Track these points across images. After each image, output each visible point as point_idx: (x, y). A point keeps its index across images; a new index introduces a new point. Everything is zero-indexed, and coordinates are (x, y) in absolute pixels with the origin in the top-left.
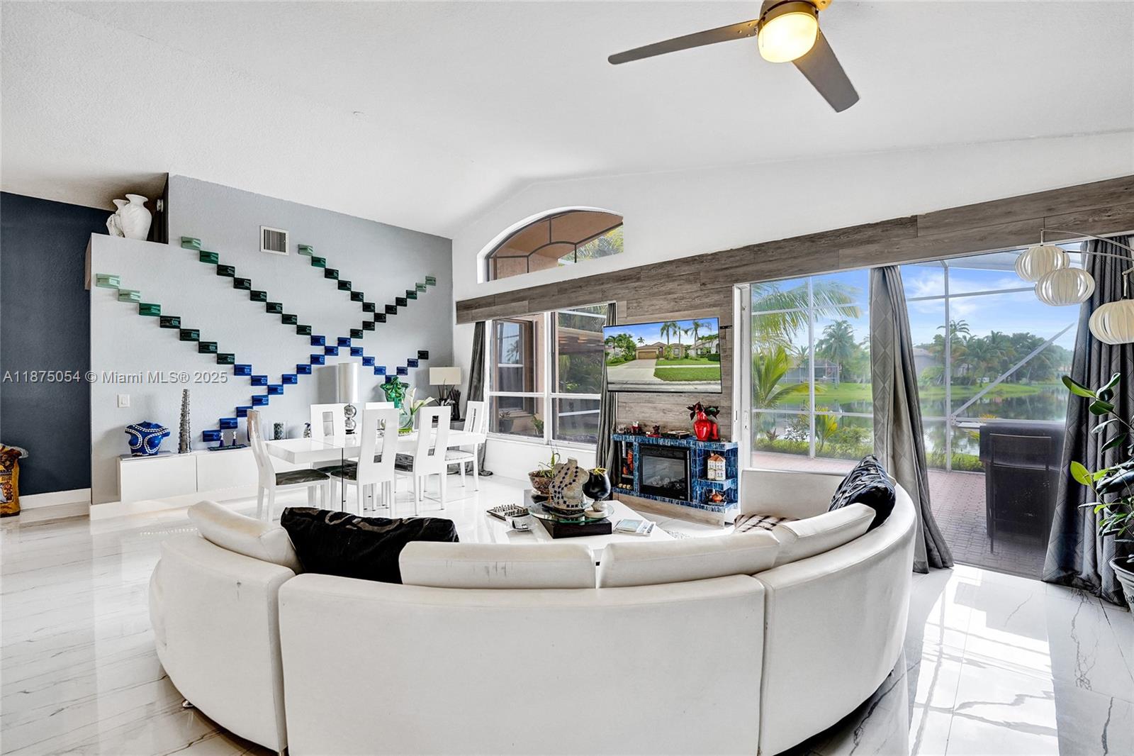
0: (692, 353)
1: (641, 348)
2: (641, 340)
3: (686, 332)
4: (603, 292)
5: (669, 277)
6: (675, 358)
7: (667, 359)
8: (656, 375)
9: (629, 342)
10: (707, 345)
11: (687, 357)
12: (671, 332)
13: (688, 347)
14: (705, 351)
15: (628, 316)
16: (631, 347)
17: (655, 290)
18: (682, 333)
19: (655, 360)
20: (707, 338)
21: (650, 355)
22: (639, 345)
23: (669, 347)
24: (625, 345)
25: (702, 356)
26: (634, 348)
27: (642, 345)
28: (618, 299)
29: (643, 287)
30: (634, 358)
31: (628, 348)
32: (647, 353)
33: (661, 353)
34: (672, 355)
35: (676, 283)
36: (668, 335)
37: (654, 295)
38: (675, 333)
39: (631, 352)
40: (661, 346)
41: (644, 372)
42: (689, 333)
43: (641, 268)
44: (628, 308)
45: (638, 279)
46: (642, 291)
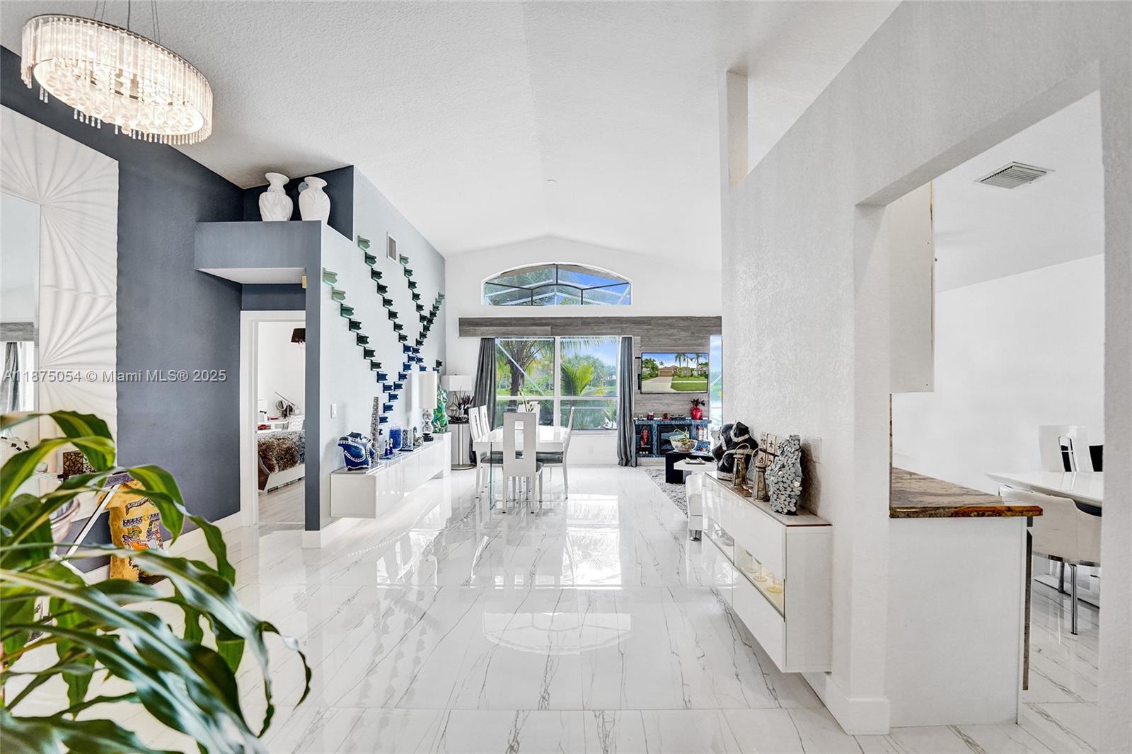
0: (695, 373)
1: (662, 369)
2: (662, 363)
3: (692, 360)
4: (622, 329)
5: (671, 326)
6: (685, 377)
7: (679, 377)
8: (672, 387)
9: (653, 364)
10: (704, 369)
11: (692, 376)
12: (682, 359)
13: (693, 370)
14: (703, 372)
15: (642, 346)
16: (654, 368)
17: (661, 332)
18: (689, 360)
19: (671, 378)
20: (704, 364)
21: (669, 374)
22: (660, 367)
23: (681, 369)
24: (650, 366)
25: (701, 375)
26: (657, 369)
27: (662, 367)
28: (634, 335)
29: (653, 329)
30: (657, 376)
31: (652, 368)
32: (666, 373)
33: (675, 373)
34: (683, 374)
35: (675, 331)
36: (680, 361)
37: (660, 335)
38: (685, 360)
39: (655, 373)
40: (675, 368)
41: (665, 385)
42: (693, 360)
43: (652, 318)
44: (642, 341)
45: (650, 324)
46: (652, 332)
